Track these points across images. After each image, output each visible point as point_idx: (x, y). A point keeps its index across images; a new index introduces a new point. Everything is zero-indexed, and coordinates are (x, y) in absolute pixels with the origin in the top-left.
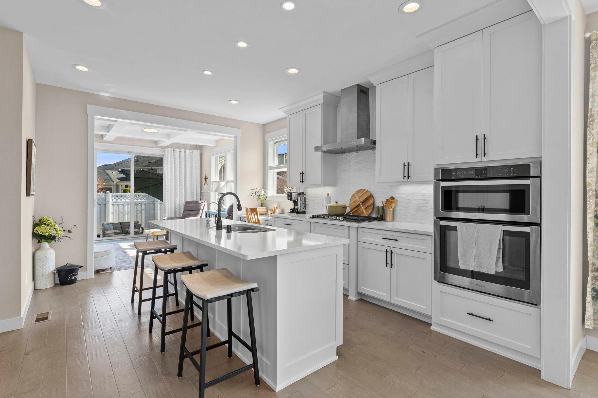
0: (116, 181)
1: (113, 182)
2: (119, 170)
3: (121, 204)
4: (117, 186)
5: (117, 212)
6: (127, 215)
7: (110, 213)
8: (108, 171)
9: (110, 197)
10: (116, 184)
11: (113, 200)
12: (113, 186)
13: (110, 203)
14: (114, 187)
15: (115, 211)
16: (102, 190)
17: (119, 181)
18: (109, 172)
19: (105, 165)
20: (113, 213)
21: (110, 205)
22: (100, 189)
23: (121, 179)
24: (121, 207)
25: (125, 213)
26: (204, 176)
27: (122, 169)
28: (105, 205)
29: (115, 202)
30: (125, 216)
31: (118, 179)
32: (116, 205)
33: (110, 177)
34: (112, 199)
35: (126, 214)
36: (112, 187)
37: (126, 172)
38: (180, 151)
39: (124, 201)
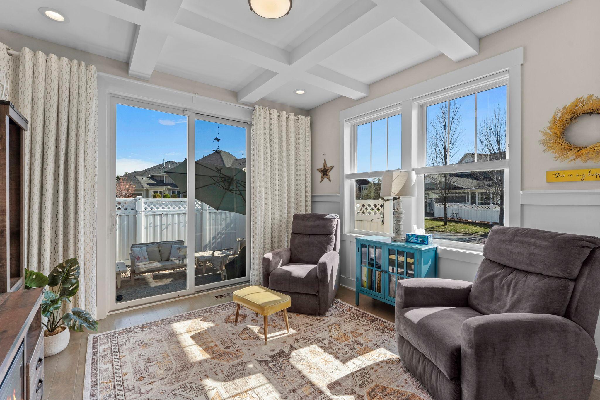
0: (146, 186)
1: (144, 188)
2: (149, 176)
3: (157, 215)
4: (147, 191)
5: (152, 225)
7: (142, 228)
8: (138, 177)
9: (143, 204)
10: (146, 189)
11: (146, 209)
12: (144, 191)
13: (143, 213)
14: (144, 193)
15: (149, 225)
16: (132, 196)
17: (149, 186)
18: (140, 178)
19: (136, 172)
20: (147, 228)
21: (142, 216)
22: (131, 194)
23: (151, 185)
24: (158, 218)
26: (320, 165)
27: (151, 176)
28: (135, 216)
29: (149, 211)
30: (163, 233)
31: (148, 184)
32: (150, 215)
33: (140, 183)
34: (144, 207)
36: (142, 192)
37: (155, 178)
38: (279, 114)
39: (162, 210)
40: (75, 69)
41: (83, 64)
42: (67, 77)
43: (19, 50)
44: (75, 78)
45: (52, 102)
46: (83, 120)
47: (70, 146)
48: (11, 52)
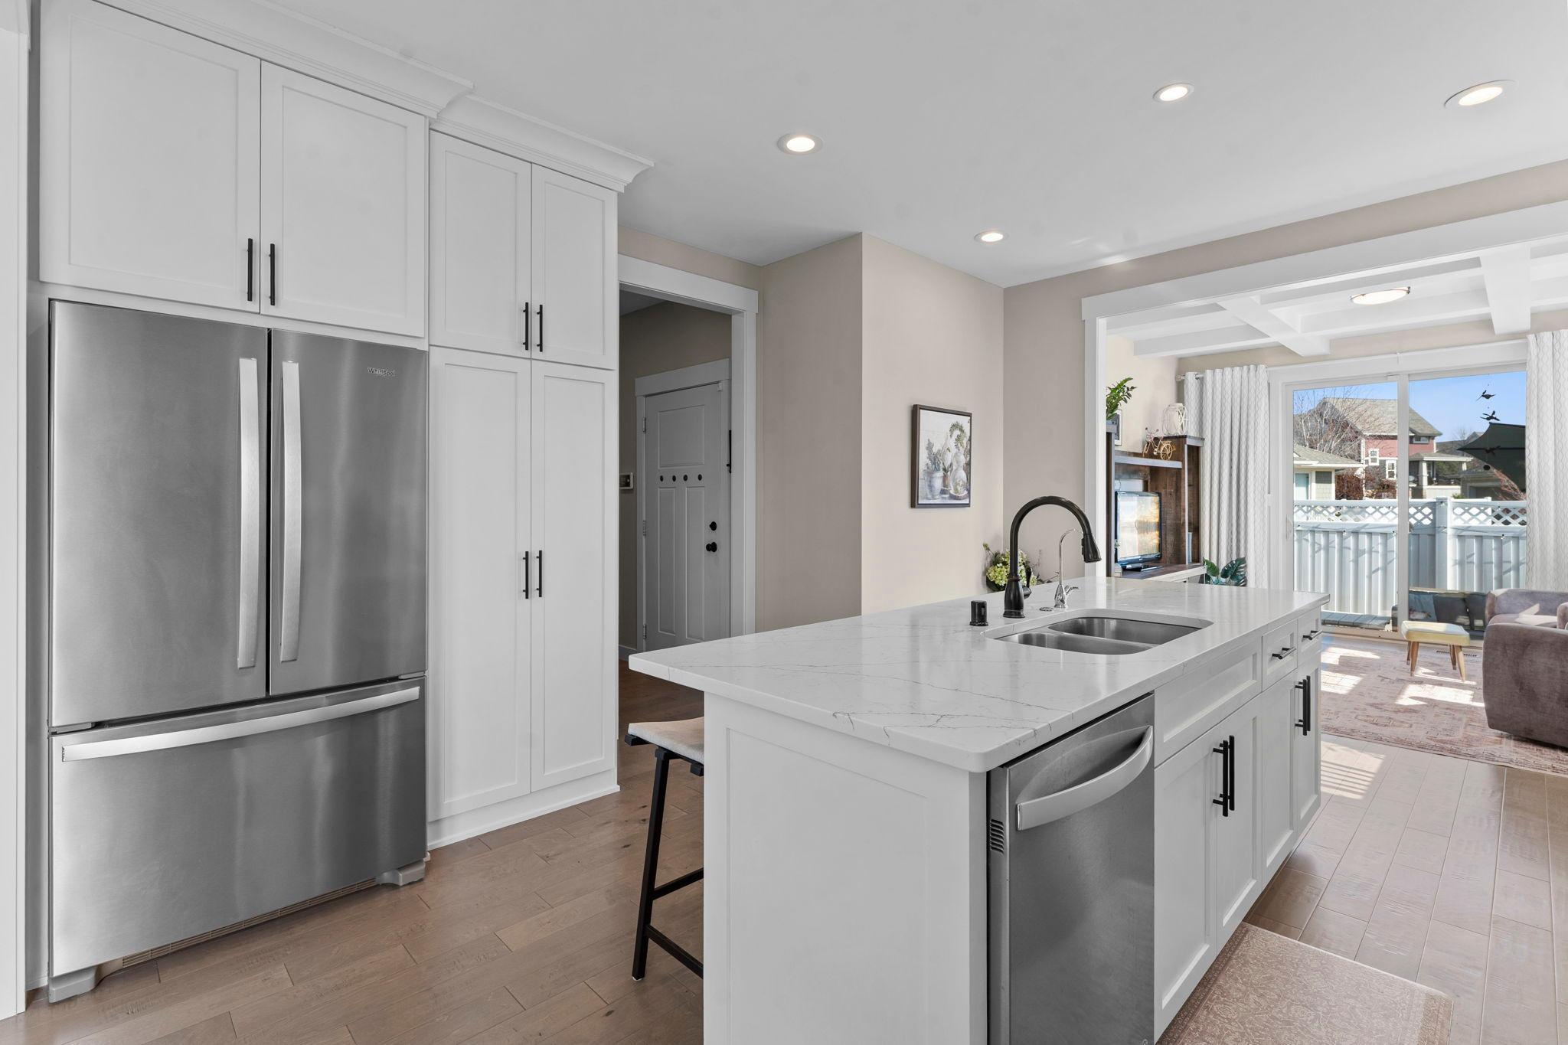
5: (1475, 558)
6: (1512, 573)
7: (1450, 563)
15: (1469, 557)
25: (1506, 567)
30: (1505, 576)
32: (1471, 537)
35: (1509, 571)
39: (1500, 528)
40: (1245, 375)
41: (1252, 367)
42: (1239, 384)
43: (1203, 372)
44: (1245, 383)
45: (1226, 412)
46: (1252, 430)
47: (1241, 459)
48: (1198, 376)
